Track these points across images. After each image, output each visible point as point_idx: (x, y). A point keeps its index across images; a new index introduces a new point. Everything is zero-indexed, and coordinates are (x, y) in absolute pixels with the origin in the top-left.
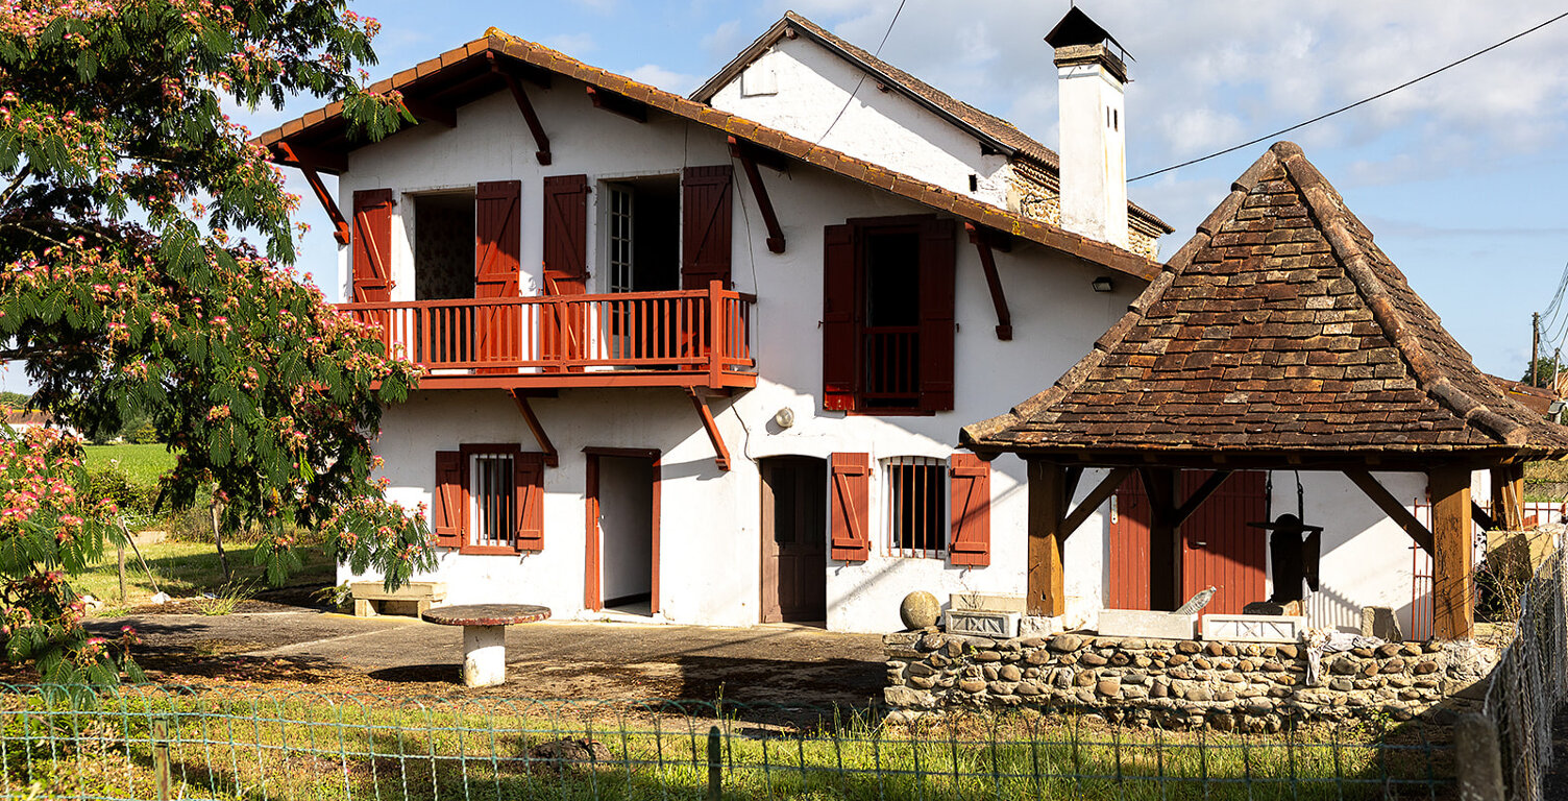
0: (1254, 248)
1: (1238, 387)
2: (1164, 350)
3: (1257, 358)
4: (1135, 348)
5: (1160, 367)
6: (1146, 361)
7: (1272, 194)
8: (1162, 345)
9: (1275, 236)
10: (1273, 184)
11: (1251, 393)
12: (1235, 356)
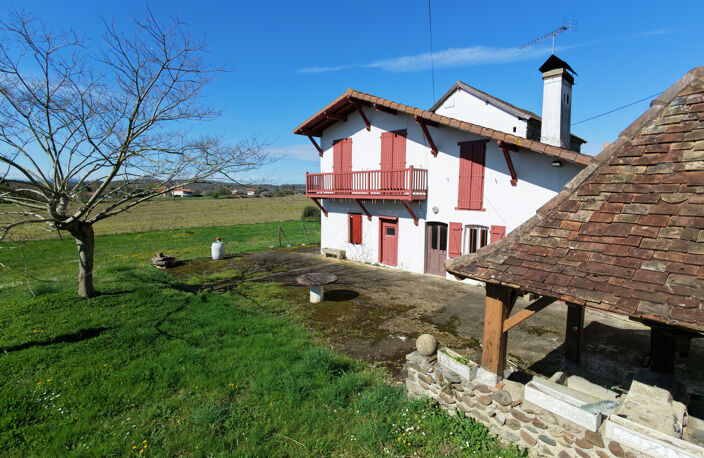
0: (673, 145)
1: (655, 256)
2: (588, 220)
3: (675, 233)
4: (565, 216)
5: (583, 233)
6: (574, 226)
7: (690, 105)
8: (586, 215)
9: (694, 135)
10: (691, 97)
11: (669, 263)
12: (652, 229)
